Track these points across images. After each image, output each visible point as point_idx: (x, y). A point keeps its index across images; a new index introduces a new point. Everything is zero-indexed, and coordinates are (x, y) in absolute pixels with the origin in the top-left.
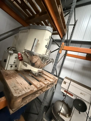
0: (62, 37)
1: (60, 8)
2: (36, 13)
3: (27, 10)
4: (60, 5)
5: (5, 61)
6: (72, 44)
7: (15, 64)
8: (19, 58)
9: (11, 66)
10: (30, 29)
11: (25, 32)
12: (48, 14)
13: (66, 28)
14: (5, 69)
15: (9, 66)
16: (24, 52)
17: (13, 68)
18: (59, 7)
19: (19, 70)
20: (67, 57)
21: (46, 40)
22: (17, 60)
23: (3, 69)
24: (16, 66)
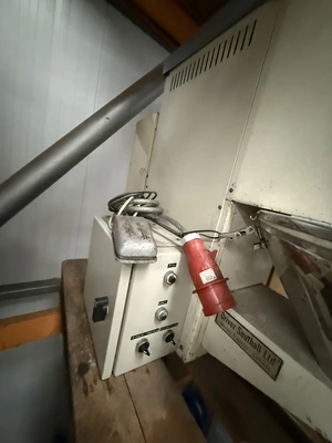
7: (164, 323)
9: (143, 348)
14: (106, 374)
15: (130, 347)
19: (187, 356)
22: (175, 297)
23: (93, 364)
24: (169, 338)
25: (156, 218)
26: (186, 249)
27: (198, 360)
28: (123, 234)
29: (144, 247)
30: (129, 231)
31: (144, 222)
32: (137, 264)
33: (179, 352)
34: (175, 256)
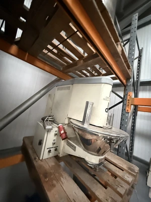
0: (125, 84)
1: (119, 46)
2: (77, 59)
3: (65, 58)
4: (119, 41)
5: (40, 143)
6: (142, 87)
7: (55, 146)
8: (61, 135)
9: (50, 151)
10: (74, 85)
11: (65, 89)
12: (100, 57)
13: (131, 67)
14: (41, 158)
15: (47, 151)
16: (67, 122)
17: (51, 155)
18: (117, 45)
19: (61, 155)
20: (139, 113)
21: (104, 99)
22: (57, 139)
23: (37, 158)
24: (56, 150)
25: (53, 121)
26: (59, 128)
27: (63, 157)
28: (46, 125)
29: (50, 127)
30: (47, 124)
31: (50, 122)
32: (49, 131)
33: (59, 155)
34: (57, 129)
